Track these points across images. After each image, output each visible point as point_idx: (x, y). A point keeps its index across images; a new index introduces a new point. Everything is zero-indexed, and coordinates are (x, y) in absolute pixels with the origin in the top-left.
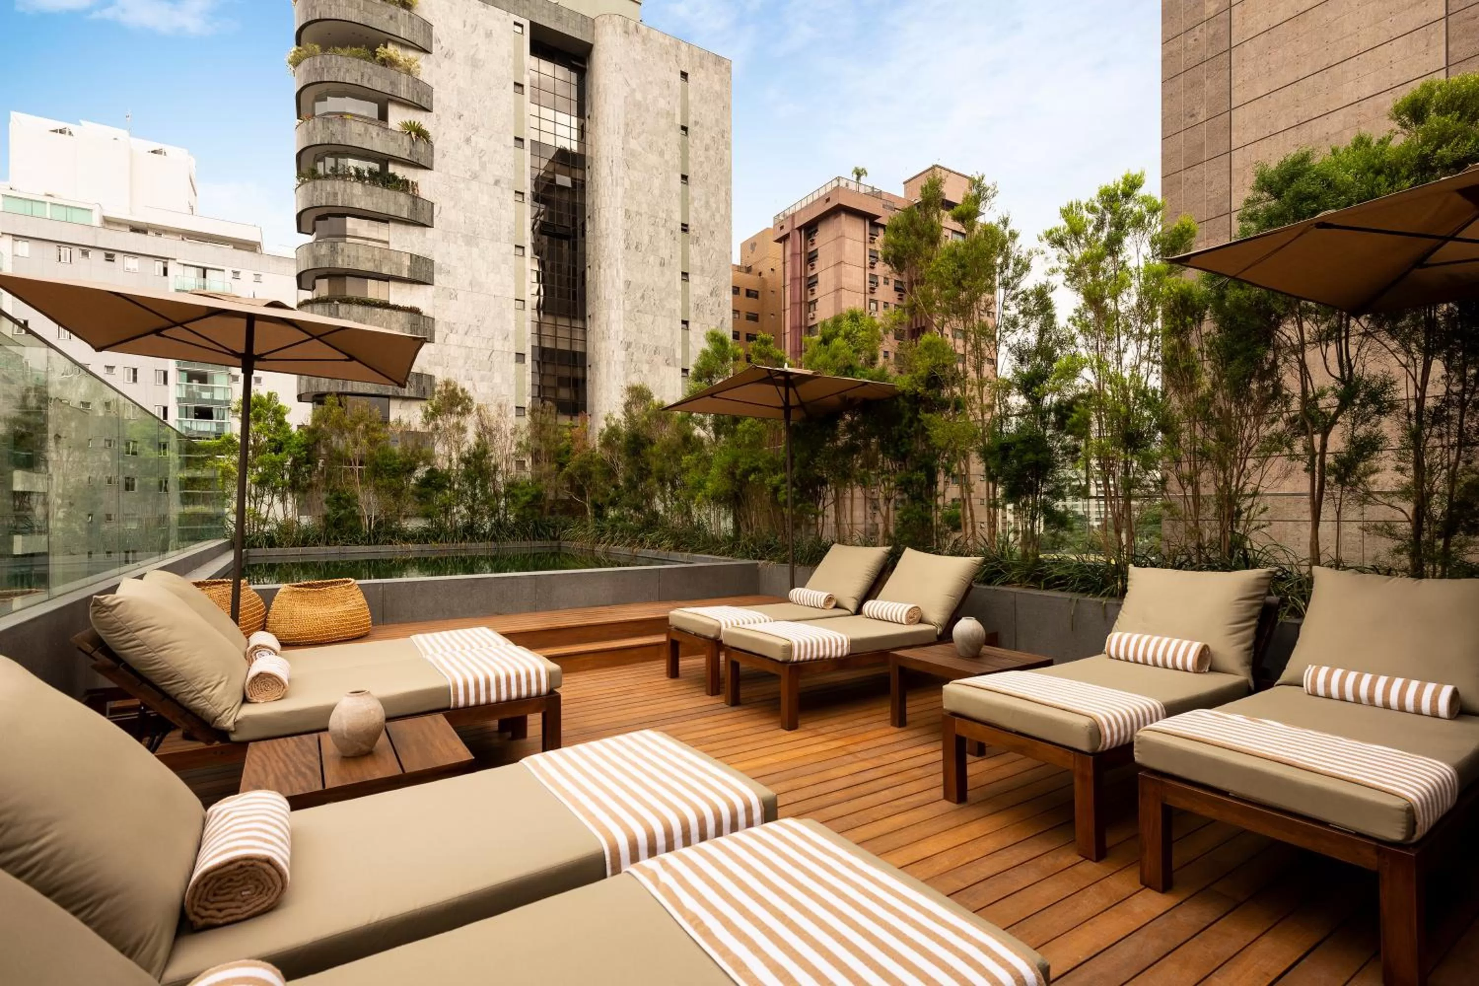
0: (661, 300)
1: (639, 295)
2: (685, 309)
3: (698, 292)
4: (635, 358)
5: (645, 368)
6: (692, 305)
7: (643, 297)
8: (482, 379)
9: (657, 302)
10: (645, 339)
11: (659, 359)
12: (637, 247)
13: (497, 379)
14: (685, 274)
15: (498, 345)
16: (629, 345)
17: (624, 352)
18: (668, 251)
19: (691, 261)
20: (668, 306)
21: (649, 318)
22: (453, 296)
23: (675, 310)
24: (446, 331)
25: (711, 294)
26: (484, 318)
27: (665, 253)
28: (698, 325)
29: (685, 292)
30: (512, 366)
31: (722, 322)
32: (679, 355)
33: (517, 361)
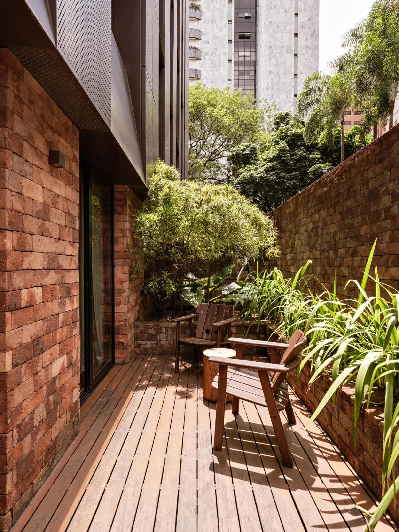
0: (285, 27)
1: (275, 26)
2: (296, 28)
3: (302, 20)
4: (273, 52)
5: (278, 55)
6: (299, 26)
7: (277, 27)
8: (217, 70)
9: (283, 28)
10: (278, 43)
11: (284, 51)
12: (275, 7)
13: (222, 70)
14: (296, 14)
15: (222, 57)
16: (271, 47)
17: (269, 50)
18: (289, 6)
19: (299, 8)
20: (288, 28)
21: (280, 35)
22: (207, 42)
23: (291, 30)
24: (205, 55)
25: (309, 20)
26: (217, 49)
27: (287, 7)
28: (302, 34)
29: (296, 22)
30: (227, 65)
31: (314, 31)
32: (293, 48)
33: (228, 63)
